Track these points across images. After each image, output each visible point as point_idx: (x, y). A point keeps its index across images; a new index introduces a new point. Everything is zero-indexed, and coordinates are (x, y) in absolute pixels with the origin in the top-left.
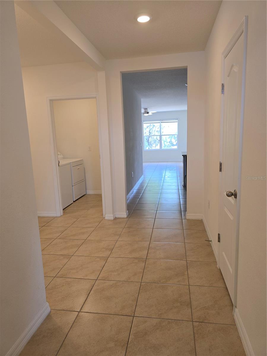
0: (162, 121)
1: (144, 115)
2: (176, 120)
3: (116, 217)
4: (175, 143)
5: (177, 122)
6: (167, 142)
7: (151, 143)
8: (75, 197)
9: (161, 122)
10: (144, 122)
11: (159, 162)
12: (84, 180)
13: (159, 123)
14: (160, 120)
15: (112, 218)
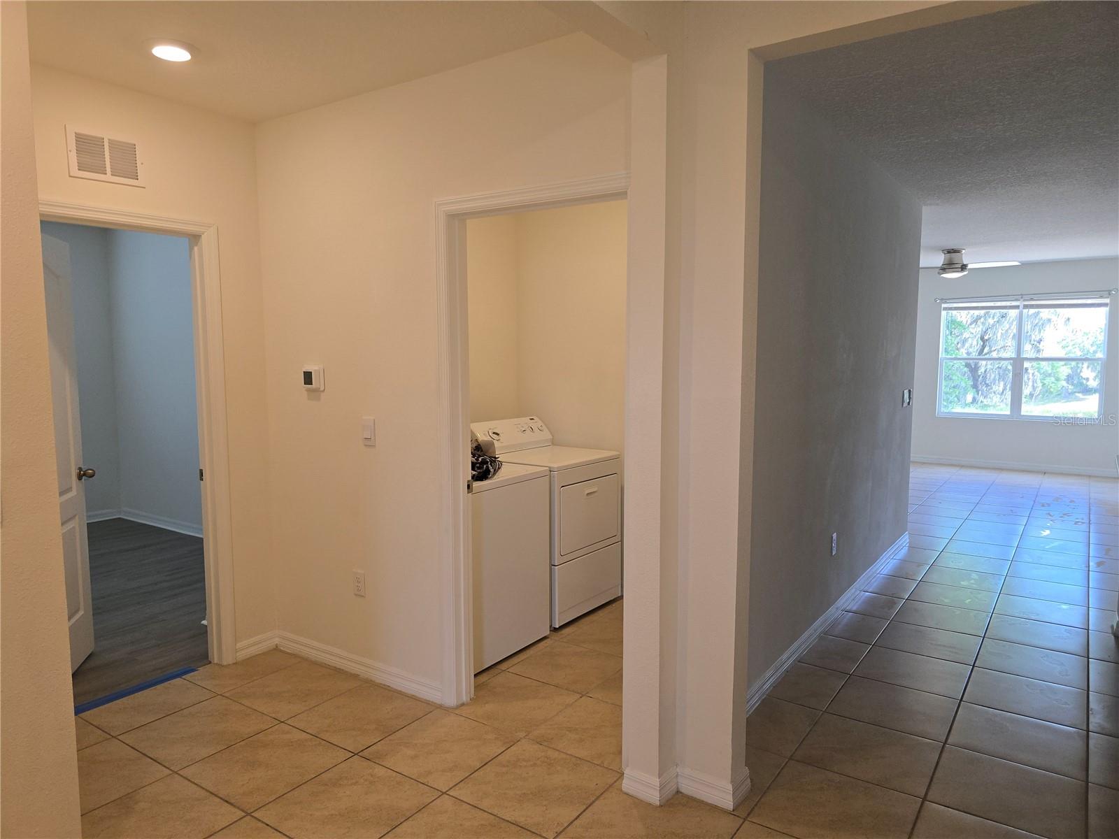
0: (1032, 299)
1: (942, 275)
2: (1101, 297)
3: (678, 792)
4: (1093, 384)
5: (1105, 305)
6: (1058, 379)
7: (985, 378)
8: (560, 613)
9: (1026, 307)
10: (944, 306)
11: (1001, 469)
12: (618, 538)
13: (1017, 307)
14: (1021, 296)
15: (654, 797)
